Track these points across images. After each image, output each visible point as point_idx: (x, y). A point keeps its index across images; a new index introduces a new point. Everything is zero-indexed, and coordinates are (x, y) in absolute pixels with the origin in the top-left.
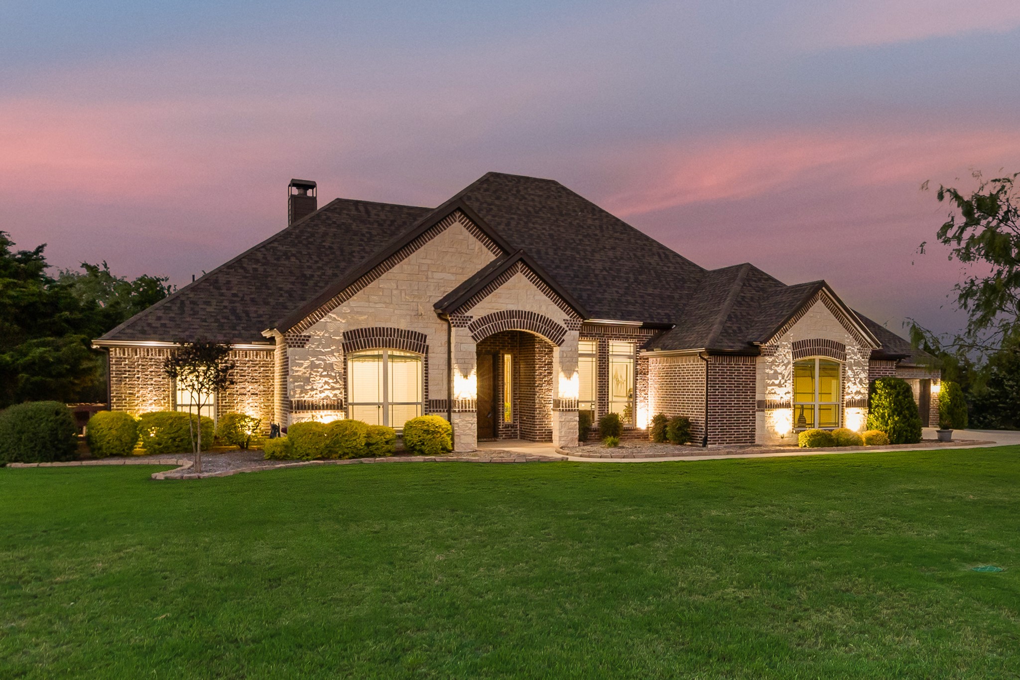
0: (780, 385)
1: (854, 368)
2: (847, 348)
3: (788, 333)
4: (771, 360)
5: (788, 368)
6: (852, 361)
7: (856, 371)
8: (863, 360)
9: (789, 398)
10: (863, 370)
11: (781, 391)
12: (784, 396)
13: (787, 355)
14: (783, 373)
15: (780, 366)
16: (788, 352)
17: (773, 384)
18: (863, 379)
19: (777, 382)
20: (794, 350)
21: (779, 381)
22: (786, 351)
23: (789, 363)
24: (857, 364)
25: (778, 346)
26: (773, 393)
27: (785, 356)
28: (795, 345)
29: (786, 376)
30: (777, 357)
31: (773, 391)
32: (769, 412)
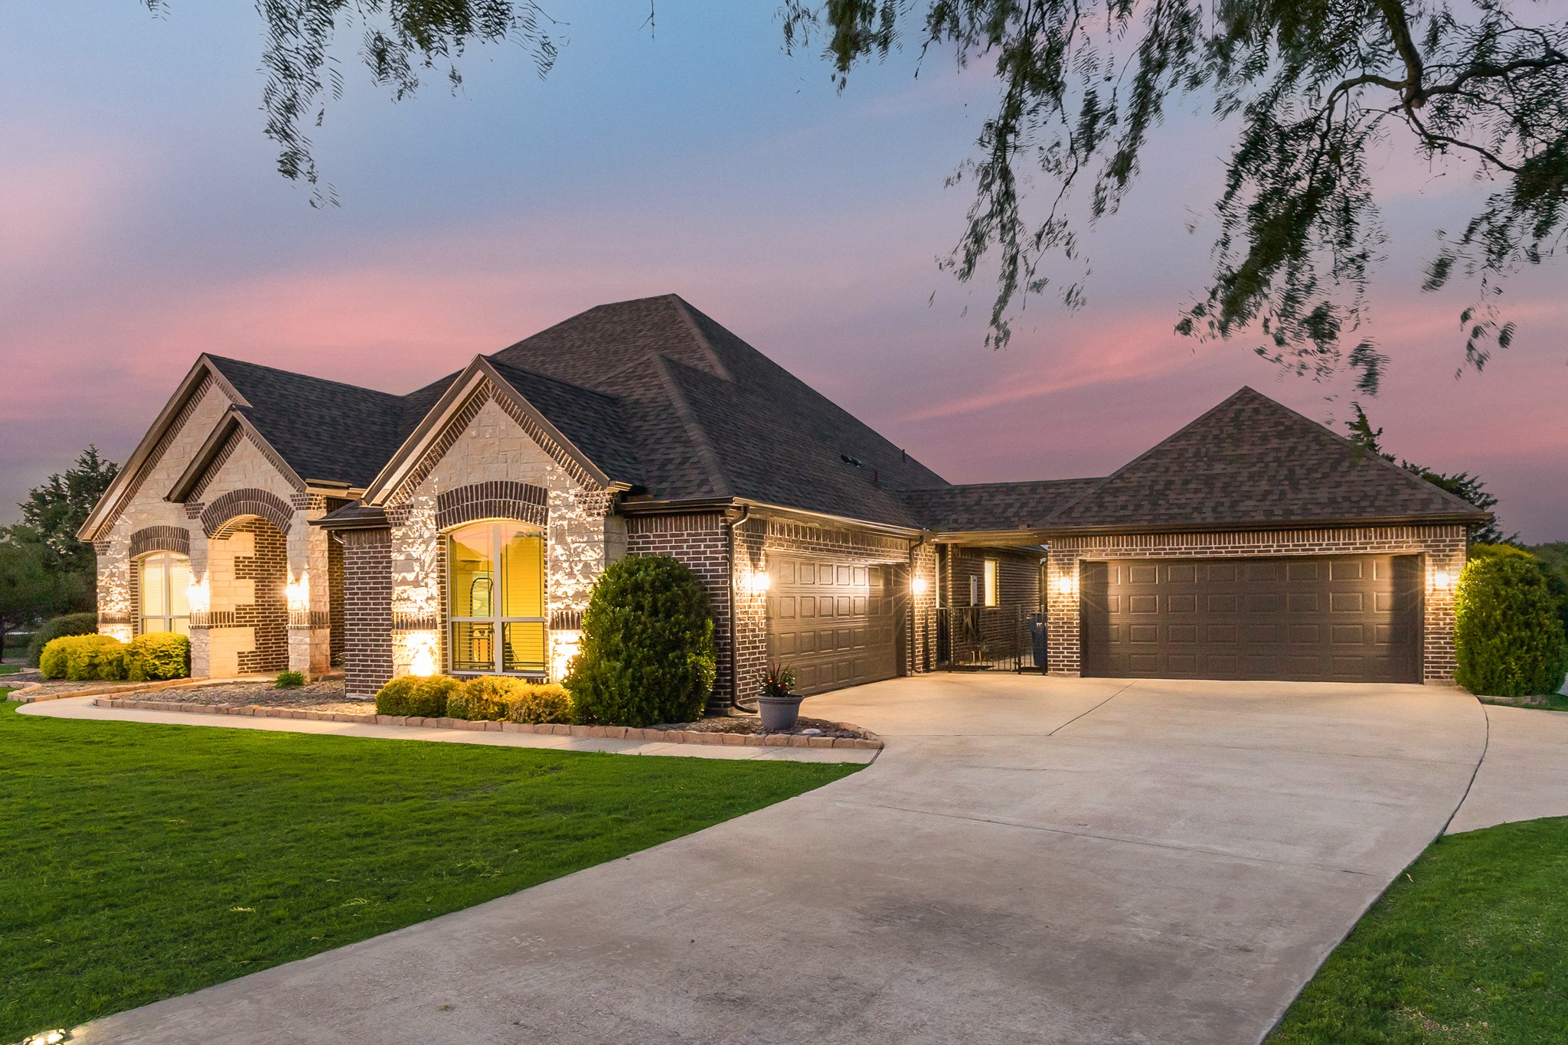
0: (416, 584)
1: (569, 539)
2: (552, 494)
3: (430, 477)
4: (400, 533)
5: (430, 549)
6: (565, 523)
7: (573, 546)
8: (590, 519)
9: (433, 609)
10: (591, 543)
11: (419, 595)
12: (424, 605)
13: (428, 522)
14: (423, 558)
15: (416, 546)
16: (429, 516)
17: (405, 582)
18: (593, 563)
19: (411, 577)
20: (440, 510)
21: (414, 574)
22: (426, 515)
23: (431, 538)
24: (577, 529)
25: (412, 506)
26: (404, 600)
27: (425, 523)
28: (444, 501)
29: (427, 565)
30: (411, 527)
31: (405, 596)
32: (399, 637)
